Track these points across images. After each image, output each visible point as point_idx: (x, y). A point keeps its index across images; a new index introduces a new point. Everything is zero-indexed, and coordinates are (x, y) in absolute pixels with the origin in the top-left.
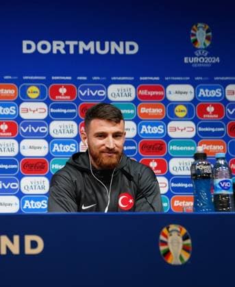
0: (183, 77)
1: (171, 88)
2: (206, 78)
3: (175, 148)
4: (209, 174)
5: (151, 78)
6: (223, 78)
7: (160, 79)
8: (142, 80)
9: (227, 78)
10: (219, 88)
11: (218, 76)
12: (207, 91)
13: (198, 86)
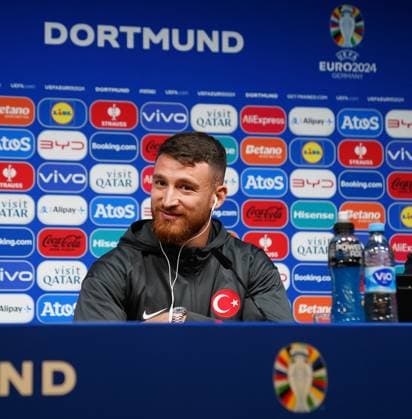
0: (317, 94)
1: (297, 113)
2: (355, 99)
3: (301, 215)
4: (358, 259)
5: (264, 95)
6: (381, 99)
7: (279, 98)
8: (250, 98)
9: (388, 99)
10: (376, 115)
11: (374, 96)
12: (355, 119)
13: (341, 111)
